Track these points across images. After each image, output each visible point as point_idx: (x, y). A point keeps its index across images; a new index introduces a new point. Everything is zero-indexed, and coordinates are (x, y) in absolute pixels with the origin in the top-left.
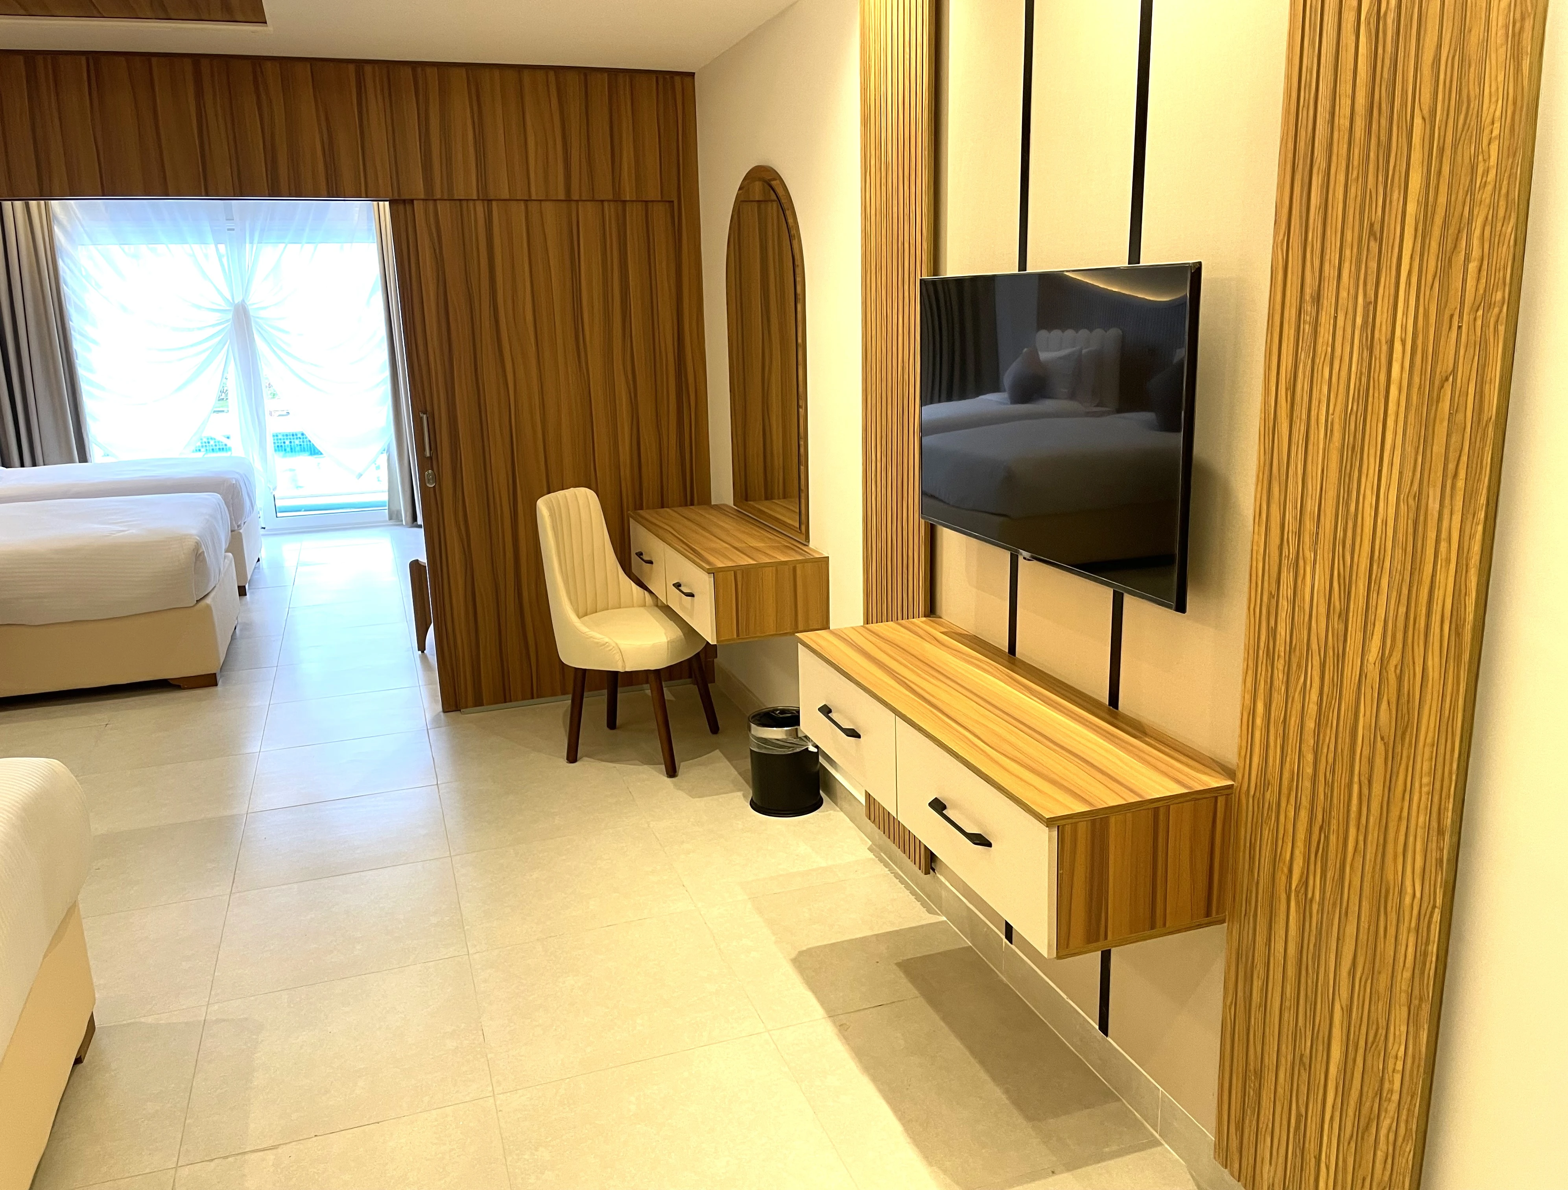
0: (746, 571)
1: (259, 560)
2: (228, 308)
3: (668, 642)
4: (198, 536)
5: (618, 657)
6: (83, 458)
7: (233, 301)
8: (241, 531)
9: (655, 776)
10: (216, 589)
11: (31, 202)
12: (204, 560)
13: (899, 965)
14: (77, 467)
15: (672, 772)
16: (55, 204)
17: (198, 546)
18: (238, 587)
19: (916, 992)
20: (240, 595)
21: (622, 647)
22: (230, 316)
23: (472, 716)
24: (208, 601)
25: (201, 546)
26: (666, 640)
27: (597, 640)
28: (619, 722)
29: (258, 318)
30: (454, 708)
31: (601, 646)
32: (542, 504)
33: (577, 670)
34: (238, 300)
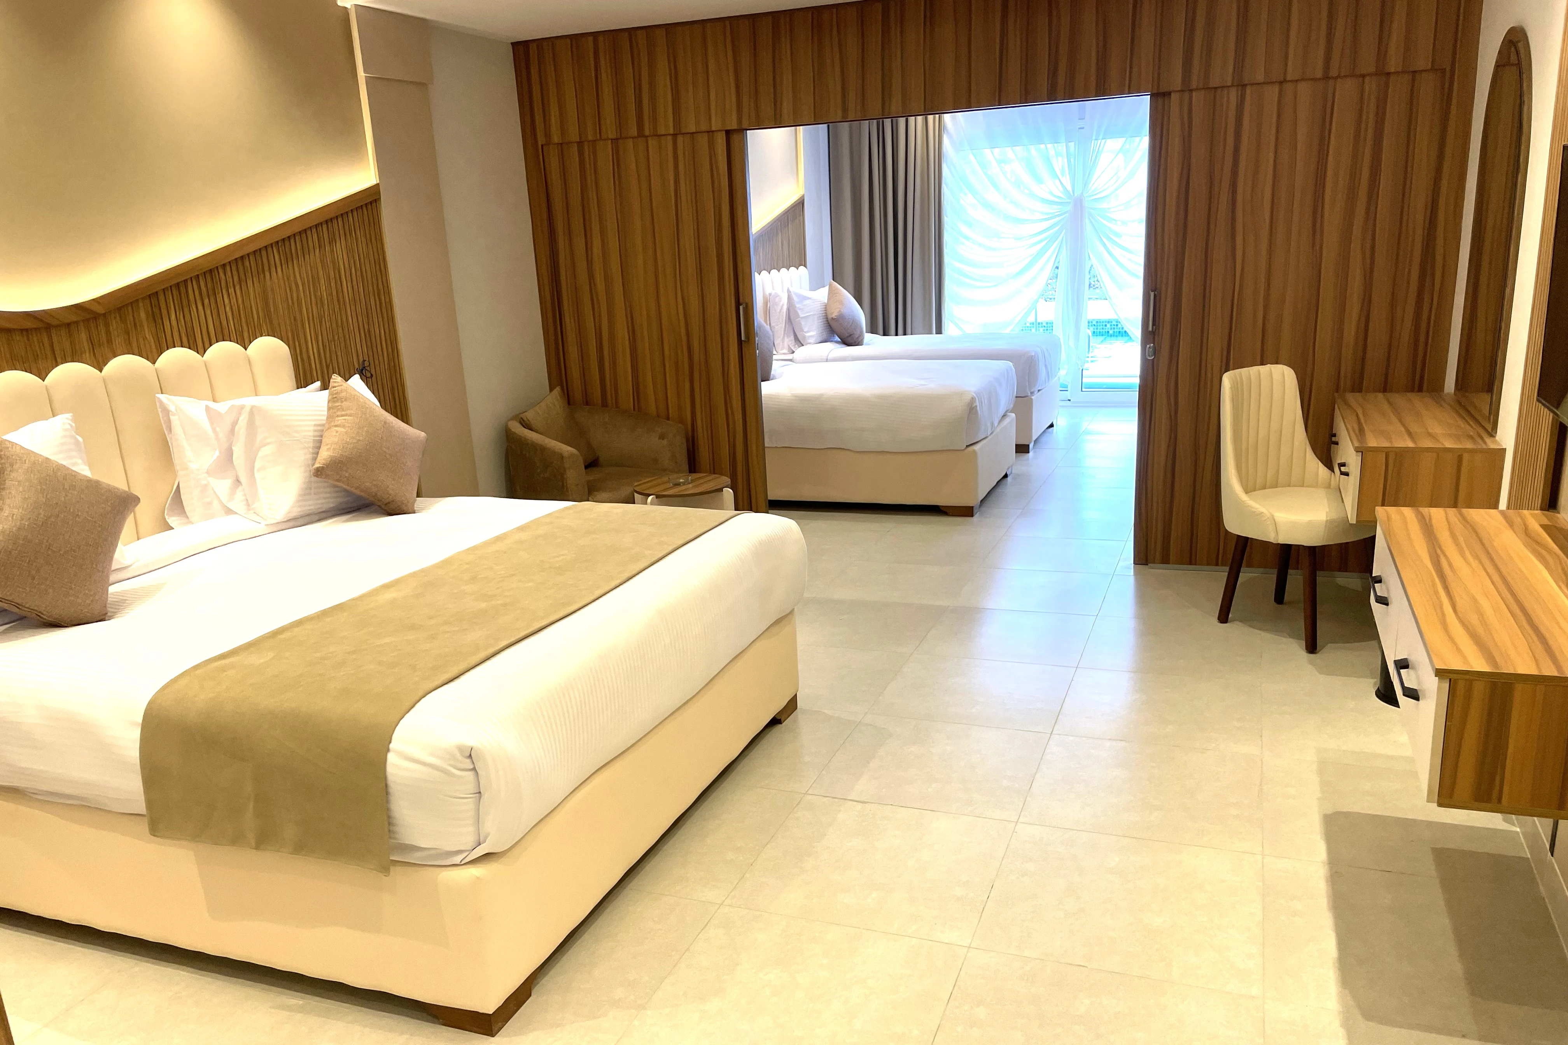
0: (1401, 453)
1: (1052, 426)
2: (1069, 201)
3: (1327, 521)
4: (975, 393)
5: (1271, 528)
6: (939, 331)
7: (1073, 193)
8: (1033, 397)
9: (1296, 648)
10: (987, 440)
11: (929, 116)
12: (976, 412)
13: (1434, 850)
14: (934, 337)
15: (1312, 647)
16: (947, 117)
17: (973, 400)
18: (1016, 445)
19: (1434, 873)
20: (1016, 452)
21: (1277, 519)
22: (1069, 208)
23: (1157, 571)
24: (976, 447)
25: (975, 401)
26: (1325, 518)
27: (1253, 510)
28: (1287, 597)
29: (1092, 209)
30: (1144, 562)
31: (1257, 515)
32: (1227, 379)
33: (1239, 537)
34: (1077, 193)
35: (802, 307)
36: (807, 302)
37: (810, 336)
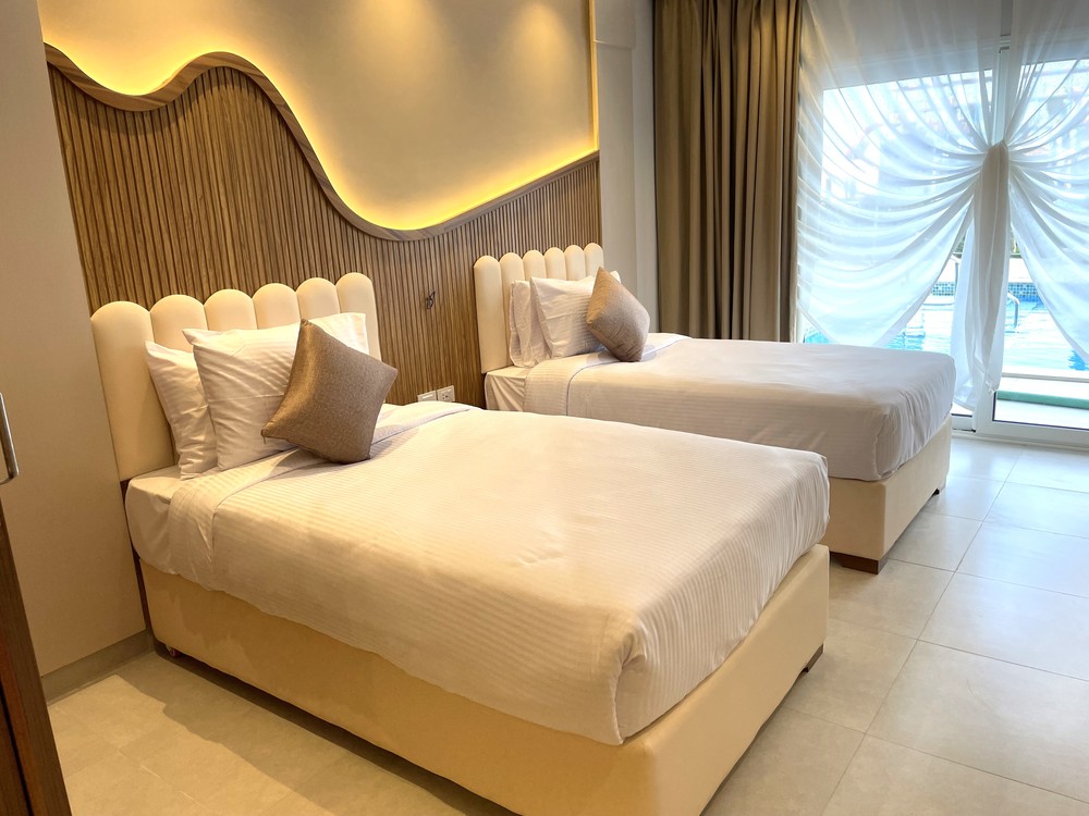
1: (937, 492)
2: (981, 152)
29: (1019, 163)
34: (997, 144)
35: (550, 305)
36: (560, 298)
37: (559, 346)
